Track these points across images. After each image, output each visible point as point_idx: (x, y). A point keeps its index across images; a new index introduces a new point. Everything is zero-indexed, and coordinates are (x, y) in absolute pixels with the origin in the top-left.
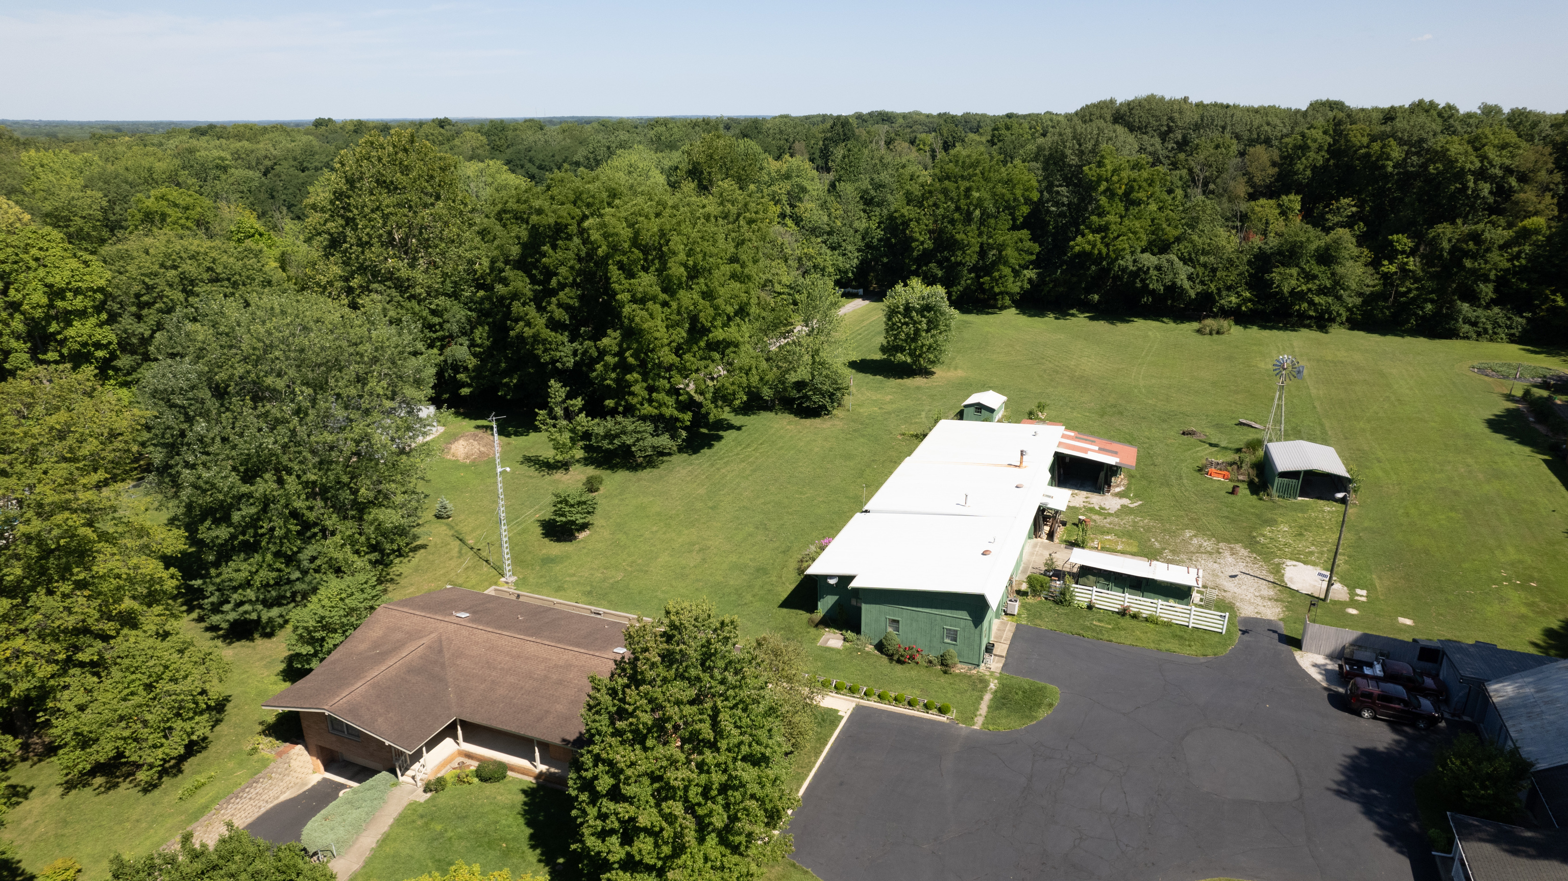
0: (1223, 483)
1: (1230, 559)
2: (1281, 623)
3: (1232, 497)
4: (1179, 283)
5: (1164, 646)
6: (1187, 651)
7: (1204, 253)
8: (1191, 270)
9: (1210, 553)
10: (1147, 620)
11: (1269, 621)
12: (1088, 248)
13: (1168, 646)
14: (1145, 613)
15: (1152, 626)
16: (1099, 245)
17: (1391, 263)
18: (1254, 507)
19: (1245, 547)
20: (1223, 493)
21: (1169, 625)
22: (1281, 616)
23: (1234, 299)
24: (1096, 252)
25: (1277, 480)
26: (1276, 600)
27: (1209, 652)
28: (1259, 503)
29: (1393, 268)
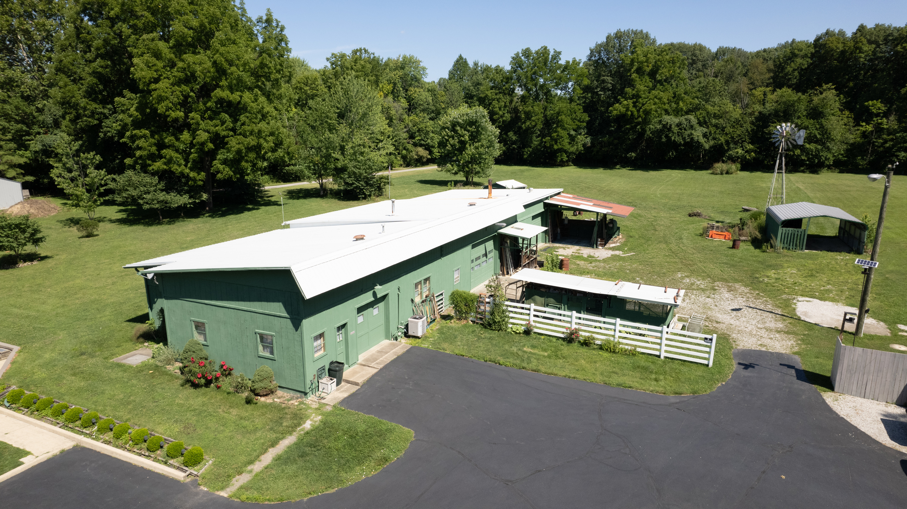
0: (724, 242)
1: (727, 295)
2: (797, 357)
3: (734, 251)
4: (696, 139)
5: (615, 380)
6: (651, 386)
7: (715, 116)
8: (705, 130)
9: (703, 290)
10: (601, 348)
11: (779, 355)
12: (623, 110)
13: (621, 380)
14: (599, 339)
15: (606, 354)
16: (631, 108)
17: (868, 124)
18: (756, 256)
19: (746, 286)
20: (724, 248)
21: (632, 353)
22: (796, 349)
23: (740, 151)
24: (629, 113)
25: (781, 230)
26: (787, 333)
27: (686, 389)
28: (762, 254)
29: (870, 128)
